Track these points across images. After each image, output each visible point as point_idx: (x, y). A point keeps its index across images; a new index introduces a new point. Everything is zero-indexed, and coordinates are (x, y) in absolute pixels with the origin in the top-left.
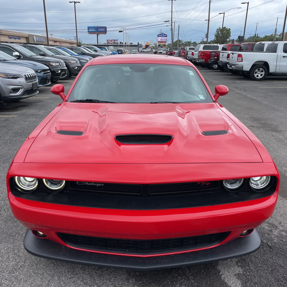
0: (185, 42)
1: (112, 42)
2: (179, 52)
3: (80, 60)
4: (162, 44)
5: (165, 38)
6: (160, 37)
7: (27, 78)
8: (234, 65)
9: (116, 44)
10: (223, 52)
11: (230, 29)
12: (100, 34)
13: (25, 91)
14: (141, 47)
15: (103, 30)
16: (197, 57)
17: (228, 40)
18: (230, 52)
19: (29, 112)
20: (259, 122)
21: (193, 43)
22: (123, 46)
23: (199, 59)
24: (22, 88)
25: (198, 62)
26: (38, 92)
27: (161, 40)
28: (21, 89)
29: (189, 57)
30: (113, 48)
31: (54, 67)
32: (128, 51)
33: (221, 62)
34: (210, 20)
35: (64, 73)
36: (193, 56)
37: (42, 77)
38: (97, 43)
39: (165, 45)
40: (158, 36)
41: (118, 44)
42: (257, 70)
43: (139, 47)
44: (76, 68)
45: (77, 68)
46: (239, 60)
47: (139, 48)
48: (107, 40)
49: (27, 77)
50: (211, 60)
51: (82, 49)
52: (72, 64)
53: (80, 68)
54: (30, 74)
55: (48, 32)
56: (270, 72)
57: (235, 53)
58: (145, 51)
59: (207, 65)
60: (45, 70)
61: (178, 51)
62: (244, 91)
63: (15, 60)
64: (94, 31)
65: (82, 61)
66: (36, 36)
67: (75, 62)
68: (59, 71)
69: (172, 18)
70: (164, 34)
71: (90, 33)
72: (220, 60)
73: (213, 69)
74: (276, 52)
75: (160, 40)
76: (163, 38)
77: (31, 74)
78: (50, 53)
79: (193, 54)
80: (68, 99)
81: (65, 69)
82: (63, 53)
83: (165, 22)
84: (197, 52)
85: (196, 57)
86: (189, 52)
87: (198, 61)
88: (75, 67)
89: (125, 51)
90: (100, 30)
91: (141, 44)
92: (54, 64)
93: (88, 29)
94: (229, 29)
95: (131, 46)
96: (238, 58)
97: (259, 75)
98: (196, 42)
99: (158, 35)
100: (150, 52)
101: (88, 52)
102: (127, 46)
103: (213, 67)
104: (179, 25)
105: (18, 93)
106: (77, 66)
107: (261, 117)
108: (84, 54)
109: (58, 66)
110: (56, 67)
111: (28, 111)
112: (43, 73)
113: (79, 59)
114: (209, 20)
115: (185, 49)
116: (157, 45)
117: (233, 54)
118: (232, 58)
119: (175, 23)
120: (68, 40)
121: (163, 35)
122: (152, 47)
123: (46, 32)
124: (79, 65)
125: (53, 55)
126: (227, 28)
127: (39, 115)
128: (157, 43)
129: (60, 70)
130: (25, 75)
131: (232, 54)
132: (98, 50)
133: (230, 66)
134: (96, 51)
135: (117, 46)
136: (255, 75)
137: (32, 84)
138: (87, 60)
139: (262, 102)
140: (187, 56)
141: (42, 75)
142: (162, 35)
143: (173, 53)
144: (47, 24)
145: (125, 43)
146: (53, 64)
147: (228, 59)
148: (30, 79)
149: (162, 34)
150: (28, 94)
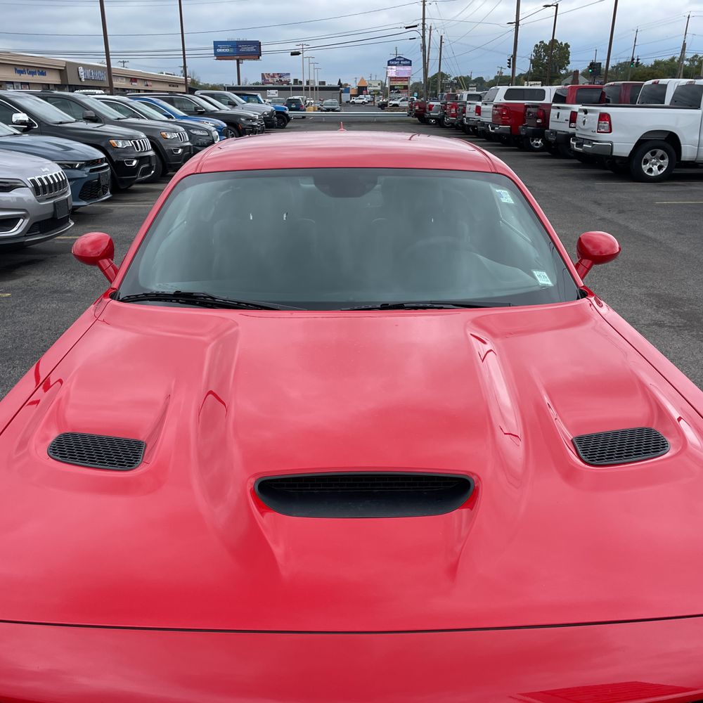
0: (455, 79)
1: (275, 80)
2: (443, 105)
3: (191, 131)
4: (399, 83)
5: (408, 68)
6: (394, 67)
7: (40, 189)
8: (590, 142)
9: (285, 85)
10: (558, 108)
11: (567, 46)
12: (244, 59)
13: (34, 224)
14: (347, 90)
15: (252, 49)
16: (490, 120)
17: (563, 72)
18: (576, 107)
19: (45, 282)
20: (676, 309)
21: (475, 81)
22: (301, 89)
23: (494, 124)
24: (24, 217)
25: (493, 133)
26: (73, 224)
27: (397, 73)
28: (21, 220)
29: (468, 119)
30: (277, 95)
31: (120, 152)
32: (315, 103)
33: (555, 132)
34: (520, 23)
35: (146, 165)
36: (480, 115)
37: (85, 181)
38: (237, 83)
39: (406, 87)
40: (389, 65)
41: (288, 84)
42: (648, 155)
43: (342, 92)
44: (180, 151)
45: (183, 152)
46: (604, 127)
47: (342, 94)
48: (263, 74)
49: (40, 184)
50: (527, 126)
51: (198, 99)
52: (169, 142)
53: (190, 151)
54: (46, 178)
55: (111, 57)
56: (682, 159)
57: (592, 111)
58: (357, 101)
59: (516, 139)
60: (94, 161)
61: (439, 103)
62: (621, 212)
63: (15, 134)
64: (228, 53)
65: (195, 132)
66: (85, 67)
67: (176, 135)
68: (135, 163)
69: (424, 19)
70: (405, 60)
71: (220, 56)
72: (550, 128)
73: (531, 149)
74: (698, 107)
75: (394, 75)
76: (401, 68)
77: (51, 176)
78: (113, 114)
79: (478, 110)
80: (119, 287)
81: (149, 156)
82: (146, 113)
83: (407, 28)
84: (490, 107)
85: (487, 118)
86: (468, 106)
87: (493, 129)
88: (177, 150)
89: (308, 102)
90: (245, 50)
91: (347, 85)
92: (120, 144)
93: (216, 48)
94: (566, 44)
95: (321, 89)
96: (600, 125)
97: (654, 167)
98: (482, 78)
99: (389, 62)
100: (369, 104)
101: (213, 108)
102: (312, 89)
103: (532, 143)
104: (441, 37)
105: (15, 231)
106: (181, 148)
107: (677, 294)
108: (201, 114)
109: (132, 150)
110: (124, 152)
111: (43, 278)
112: (88, 169)
113: (187, 128)
114: (517, 23)
115: (457, 98)
116: (387, 86)
117: (586, 112)
118: (584, 122)
119: (430, 30)
120: (164, 75)
121: (402, 62)
122: (374, 91)
123: (105, 57)
124: (188, 144)
125: (119, 119)
126: (561, 43)
127: (70, 291)
128: (387, 80)
129: (136, 158)
130: (33, 181)
131: (583, 114)
132: (237, 102)
133: (578, 145)
134: (233, 104)
135: (288, 89)
136: (643, 166)
137: (54, 204)
138: (207, 131)
139: (671, 246)
140: (465, 117)
141: (86, 176)
142: (400, 61)
143: (427, 107)
144: (109, 37)
145: (308, 83)
146: (117, 143)
147: (573, 125)
148: (48, 189)
149: (398, 59)
150: (42, 232)
